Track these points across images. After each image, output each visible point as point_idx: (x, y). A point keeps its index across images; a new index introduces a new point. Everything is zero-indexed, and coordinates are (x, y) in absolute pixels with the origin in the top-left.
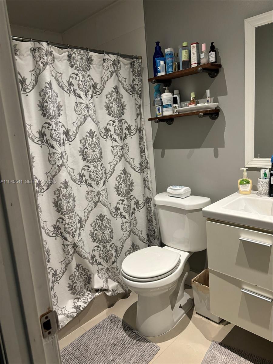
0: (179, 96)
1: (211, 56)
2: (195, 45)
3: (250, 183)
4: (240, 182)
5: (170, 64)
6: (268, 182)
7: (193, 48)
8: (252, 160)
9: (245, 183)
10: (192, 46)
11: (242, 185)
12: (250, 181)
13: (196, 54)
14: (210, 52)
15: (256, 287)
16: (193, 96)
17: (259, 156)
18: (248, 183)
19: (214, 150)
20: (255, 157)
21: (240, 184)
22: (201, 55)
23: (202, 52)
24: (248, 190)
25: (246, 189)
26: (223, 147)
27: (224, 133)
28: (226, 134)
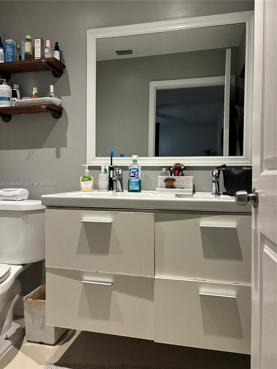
0: (20, 91)
1: (56, 54)
2: (40, 40)
3: (91, 180)
4: (82, 179)
5: (10, 54)
6: (108, 177)
7: (37, 43)
8: (93, 159)
9: (87, 179)
10: (36, 40)
11: (84, 182)
12: (92, 177)
13: (40, 49)
14: (54, 50)
15: (97, 274)
16: (35, 91)
17: (100, 155)
18: (90, 179)
19: (56, 150)
20: (96, 156)
21: (82, 181)
22: (45, 50)
23: (47, 48)
24: (90, 187)
25: (88, 186)
26: (66, 146)
27: (67, 132)
28: (68, 133)
